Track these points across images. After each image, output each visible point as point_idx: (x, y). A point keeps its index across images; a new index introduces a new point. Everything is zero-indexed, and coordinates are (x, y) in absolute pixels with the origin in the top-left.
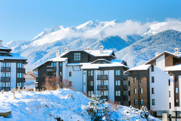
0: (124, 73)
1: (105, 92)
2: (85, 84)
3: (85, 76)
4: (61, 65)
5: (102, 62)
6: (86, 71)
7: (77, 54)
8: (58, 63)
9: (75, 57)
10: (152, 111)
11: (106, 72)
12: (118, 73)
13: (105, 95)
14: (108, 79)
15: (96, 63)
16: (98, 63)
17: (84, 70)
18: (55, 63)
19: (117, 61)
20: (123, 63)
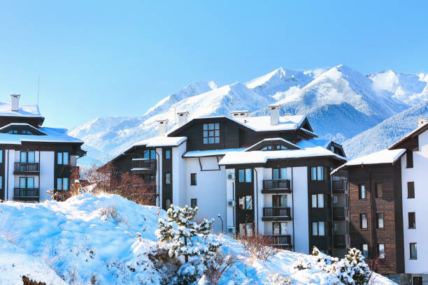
0: (332, 173)
1: (283, 225)
2: (230, 203)
3: (230, 185)
4: (168, 157)
5: (275, 146)
6: (233, 171)
7: (211, 126)
8: (160, 152)
9: (205, 134)
10: (410, 275)
11: (287, 173)
12: (319, 174)
13: (284, 233)
14: (290, 191)
15: (259, 148)
16: (266, 148)
17: (228, 166)
18: (152, 151)
19: (316, 144)
20: (332, 148)
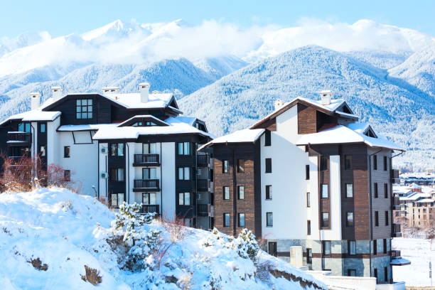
0: (199, 149)
1: (152, 195)
2: (103, 175)
3: (104, 157)
4: (43, 130)
5: (145, 123)
6: (106, 145)
7: (84, 102)
8: (35, 125)
9: (78, 109)
10: (266, 241)
11: (155, 148)
12: (185, 148)
13: (153, 203)
14: (159, 165)
15: (130, 124)
16: (136, 124)
17: (101, 141)
18: (28, 125)
19: (182, 120)
20: (197, 124)
